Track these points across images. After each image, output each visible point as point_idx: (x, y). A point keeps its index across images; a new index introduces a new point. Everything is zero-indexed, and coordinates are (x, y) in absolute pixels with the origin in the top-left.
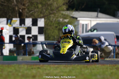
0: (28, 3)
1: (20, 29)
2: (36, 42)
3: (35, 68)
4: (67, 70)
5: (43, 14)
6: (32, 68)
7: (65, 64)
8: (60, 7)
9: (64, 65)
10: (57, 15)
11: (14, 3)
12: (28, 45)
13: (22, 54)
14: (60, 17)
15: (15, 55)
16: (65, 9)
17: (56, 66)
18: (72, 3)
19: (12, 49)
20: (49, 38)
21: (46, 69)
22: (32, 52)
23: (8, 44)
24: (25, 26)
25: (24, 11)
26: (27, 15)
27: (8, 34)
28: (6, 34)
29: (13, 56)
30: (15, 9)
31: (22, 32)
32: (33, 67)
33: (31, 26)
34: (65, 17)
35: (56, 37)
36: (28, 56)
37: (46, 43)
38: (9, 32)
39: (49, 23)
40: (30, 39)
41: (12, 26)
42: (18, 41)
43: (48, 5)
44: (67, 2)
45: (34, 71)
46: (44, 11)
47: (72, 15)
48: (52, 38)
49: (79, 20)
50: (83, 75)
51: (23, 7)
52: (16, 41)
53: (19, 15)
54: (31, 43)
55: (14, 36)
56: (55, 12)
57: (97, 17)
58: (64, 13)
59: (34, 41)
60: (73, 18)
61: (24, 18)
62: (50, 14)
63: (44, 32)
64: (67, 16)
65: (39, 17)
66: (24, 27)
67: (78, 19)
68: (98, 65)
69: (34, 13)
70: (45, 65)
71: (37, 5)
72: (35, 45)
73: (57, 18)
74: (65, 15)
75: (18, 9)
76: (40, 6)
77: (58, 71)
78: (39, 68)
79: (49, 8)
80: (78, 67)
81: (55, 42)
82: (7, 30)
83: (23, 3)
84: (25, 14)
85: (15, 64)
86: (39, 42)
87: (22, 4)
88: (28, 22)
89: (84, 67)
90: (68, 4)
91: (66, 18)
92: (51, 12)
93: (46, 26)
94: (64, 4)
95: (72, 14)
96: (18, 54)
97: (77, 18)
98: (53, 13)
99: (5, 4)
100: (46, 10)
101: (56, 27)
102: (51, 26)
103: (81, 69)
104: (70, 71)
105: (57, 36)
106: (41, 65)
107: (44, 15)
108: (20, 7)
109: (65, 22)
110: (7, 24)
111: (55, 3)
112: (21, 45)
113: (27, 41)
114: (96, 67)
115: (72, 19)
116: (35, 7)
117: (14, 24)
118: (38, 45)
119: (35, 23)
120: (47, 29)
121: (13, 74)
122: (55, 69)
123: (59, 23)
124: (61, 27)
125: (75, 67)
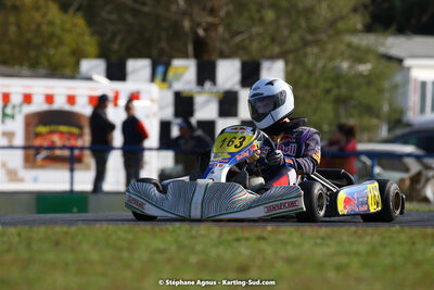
0: (227, 4)
1: (199, 100)
3: (247, 239)
4: (363, 248)
5: (282, 44)
6: (238, 240)
8: (342, 18)
9: (353, 229)
10: (330, 46)
11: (178, 4)
14: (342, 54)
16: (359, 26)
18: (386, 5)
19: (168, 172)
21: (285, 243)
23: (154, 153)
24: (214, 89)
25: (213, 34)
26: (225, 47)
27: (155, 115)
28: (147, 116)
30: (182, 27)
31: (206, 110)
33: (237, 87)
34: (359, 55)
38: (161, 108)
39: (301, 77)
41: (170, 87)
43: (299, 13)
44: (368, 1)
45: (244, 250)
46: (286, 32)
47: (382, 50)
49: (409, 69)
50: (417, 264)
51: (210, 19)
53: (195, 49)
56: (323, 36)
58: (355, 40)
60: (389, 58)
61: (213, 57)
62: (306, 44)
64: (368, 51)
65: (268, 53)
66: (212, 93)
67: (408, 63)
69: (247, 42)
71: (259, 11)
73: (331, 59)
74: (358, 48)
75: (191, 28)
76: (270, 15)
77: (330, 248)
78: (261, 238)
79: (303, 23)
80: (403, 237)
82: (152, 100)
83: (209, 5)
84: (218, 44)
87: (204, 9)
88: (228, 72)
89: (424, 236)
90: (371, 8)
91: (361, 61)
92: (309, 37)
94: (355, 10)
95: (383, 45)
97: (400, 61)
98: (317, 42)
99: (146, 9)
100: (292, 31)
101: (328, 91)
102: (308, 87)
104: (373, 251)
105: (330, 124)
106: (269, 228)
107: (286, 48)
108: (198, 19)
109: (360, 75)
110: (153, 79)
111: (324, 5)
115: (383, 62)
116: (252, 19)
117: (178, 80)
119: (250, 74)
121: (170, 260)
122: (319, 241)
123: (337, 78)
124: (344, 91)
125: (391, 237)
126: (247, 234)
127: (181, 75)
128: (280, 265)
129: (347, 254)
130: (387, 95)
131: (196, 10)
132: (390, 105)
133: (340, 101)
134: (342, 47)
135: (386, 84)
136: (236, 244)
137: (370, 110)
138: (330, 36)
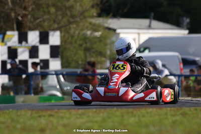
0: (32, 5)
1: (20, 50)
2: (47, 71)
3: (44, 116)
4: (99, 119)
5: (58, 24)
6: (40, 116)
7: (95, 108)
8: (87, 11)
9: (94, 110)
10: (81, 24)
11: (8, 5)
12: (34, 76)
13: (23, 92)
14: (87, 28)
15: (12, 94)
16: (95, 14)
17: (80, 111)
18: (107, 4)
19: (6, 85)
20: (69, 63)
21: (62, 118)
22: (39, 89)
24: (27, 45)
25: (26, 19)
26: (31, 25)
29: (8, 95)
30: (11, 16)
31: (23, 55)
32: (41, 113)
33: (38, 44)
34: (95, 28)
35: (80, 62)
36: (33, 95)
37: (64, 73)
38: (2, 55)
39: (68, 39)
40: (37, 67)
41: (6, 44)
42: (16, 71)
43: (66, 8)
44: (99, 2)
45: (43, 121)
46: (60, 18)
47: (106, 25)
48: (73, 64)
49: (119, 34)
51: (24, 12)
52: (12, 70)
53: (17, 27)
54: (39, 73)
55: (9, 61)
56: (78, 19)
57: (150, 27)
58: (94, 21)
59: (43, 70)
60: (109, 29)
61: (26, 30)
62: (70, 23)
63: (60, 53)
64: (99, 26)
65: (52, 28)
66: (25, 47)
67: (118, 31)
68: (151, 110)
69: (42, 22)
70: (61, 111)
71: (47, 8)
72: (44, 76)
73: (82, 30)
74: (94, 25)
75: (15, 16)
76: (53, 10)
77: (84, 120)
78: (51, 115)
79: (68, 13)
80: (118, 113)
81: (79, 71)
83: (23, 6)
84: (28, 24)
85: (11, 110)
86: (52, 71)
87: (21, 7)
88: (33, 37)
89: (128, 113)
90: (100, 5)
91: (96, 31)
92: (71, 20)
93: (63, 44)
94: (93, 7)
95: (106, 23)
96: (16, 93)
97: (115, 30)
98: (75, 22)
100: (63, 17)
101: (81, 45)
102: (71, 43)
103: (123, 116)
104: (104, 120)
105: (82, 61)
106: (56, 110)
107: (60, 25)
108: (19, 12)
109: (96, 37)
111: (78, 4)
112: (21, 76)
113: (31, 70)
114: (148, 113)
115: (107, 31)
116: (44, 12)
117: (9, 41)
118: (50, 77)
119: (44, 39)
120: (65, 49)
121: (8, 127)
122: (79, 116)
123: (85, 39)
124: (88, 45)
125: (112, 114)
126: (44, 114)
127: (11, 39)
128: (60, 128)
129: (92, 122)
130: (109, 47)
131: (17, 8)
132: (111, 51)
133: (87, 50)
134: (87, 24)
135: (108, 41)
136: (39, 119)
137: (101, 54)
138: (81, 19)
